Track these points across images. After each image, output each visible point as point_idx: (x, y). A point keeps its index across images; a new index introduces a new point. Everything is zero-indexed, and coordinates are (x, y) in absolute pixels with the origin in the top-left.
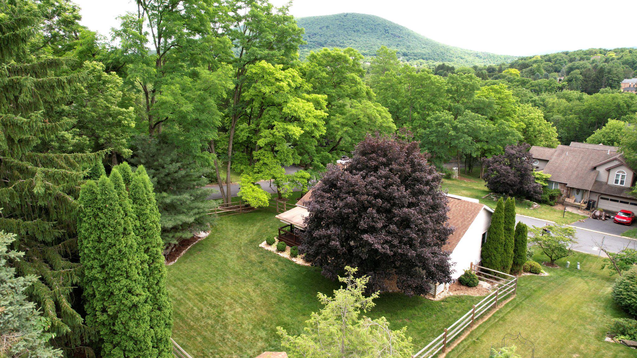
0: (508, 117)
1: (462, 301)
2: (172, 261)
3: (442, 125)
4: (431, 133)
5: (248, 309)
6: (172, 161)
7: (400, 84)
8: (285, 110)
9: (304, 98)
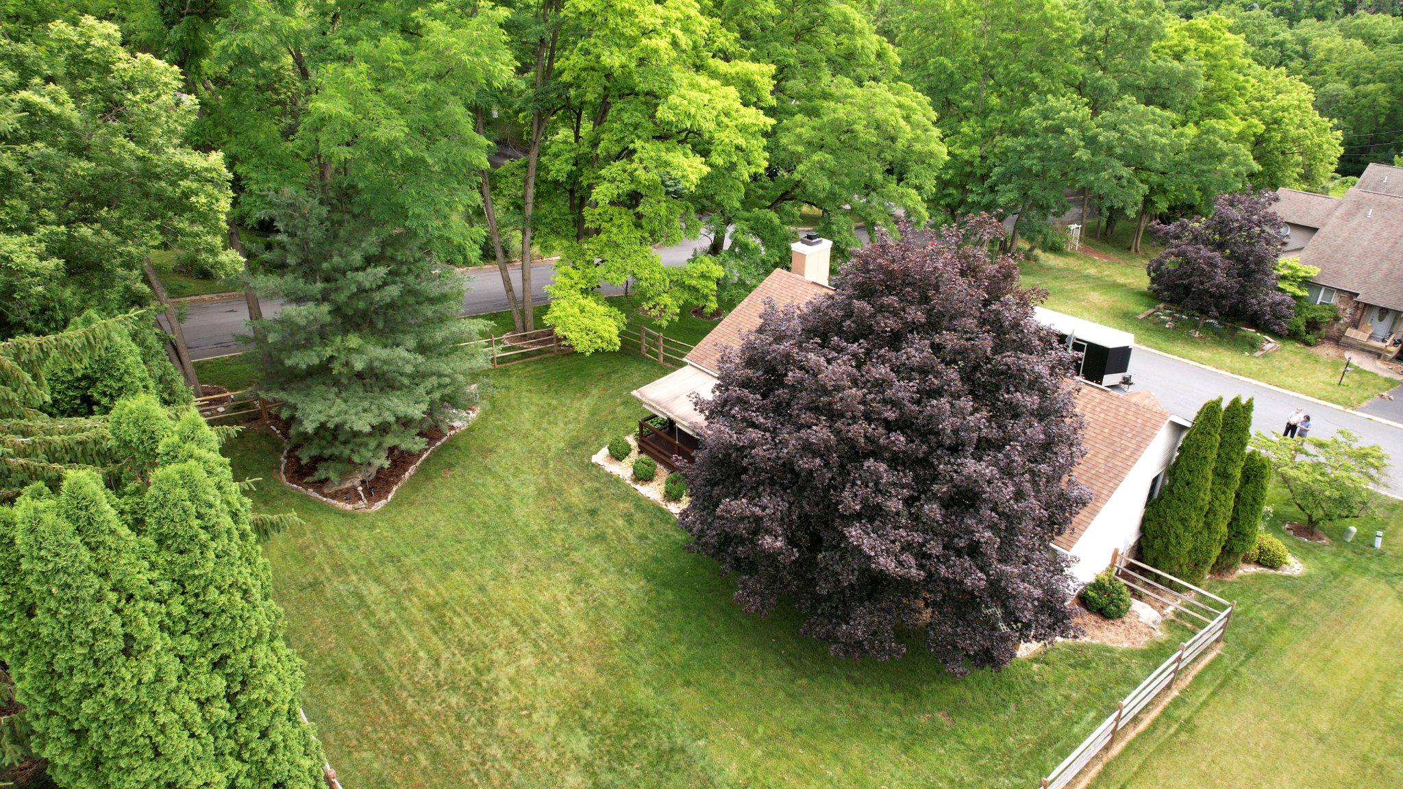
0: (1221, 106)
1: (1086, 665)
2: (379, 498)
3: (1059, 130)
4: (1029, 148)
5: (550, 659)
6: (369, 261)
7: (962, 16)
8: (663, 113)
9: (714, 74)
